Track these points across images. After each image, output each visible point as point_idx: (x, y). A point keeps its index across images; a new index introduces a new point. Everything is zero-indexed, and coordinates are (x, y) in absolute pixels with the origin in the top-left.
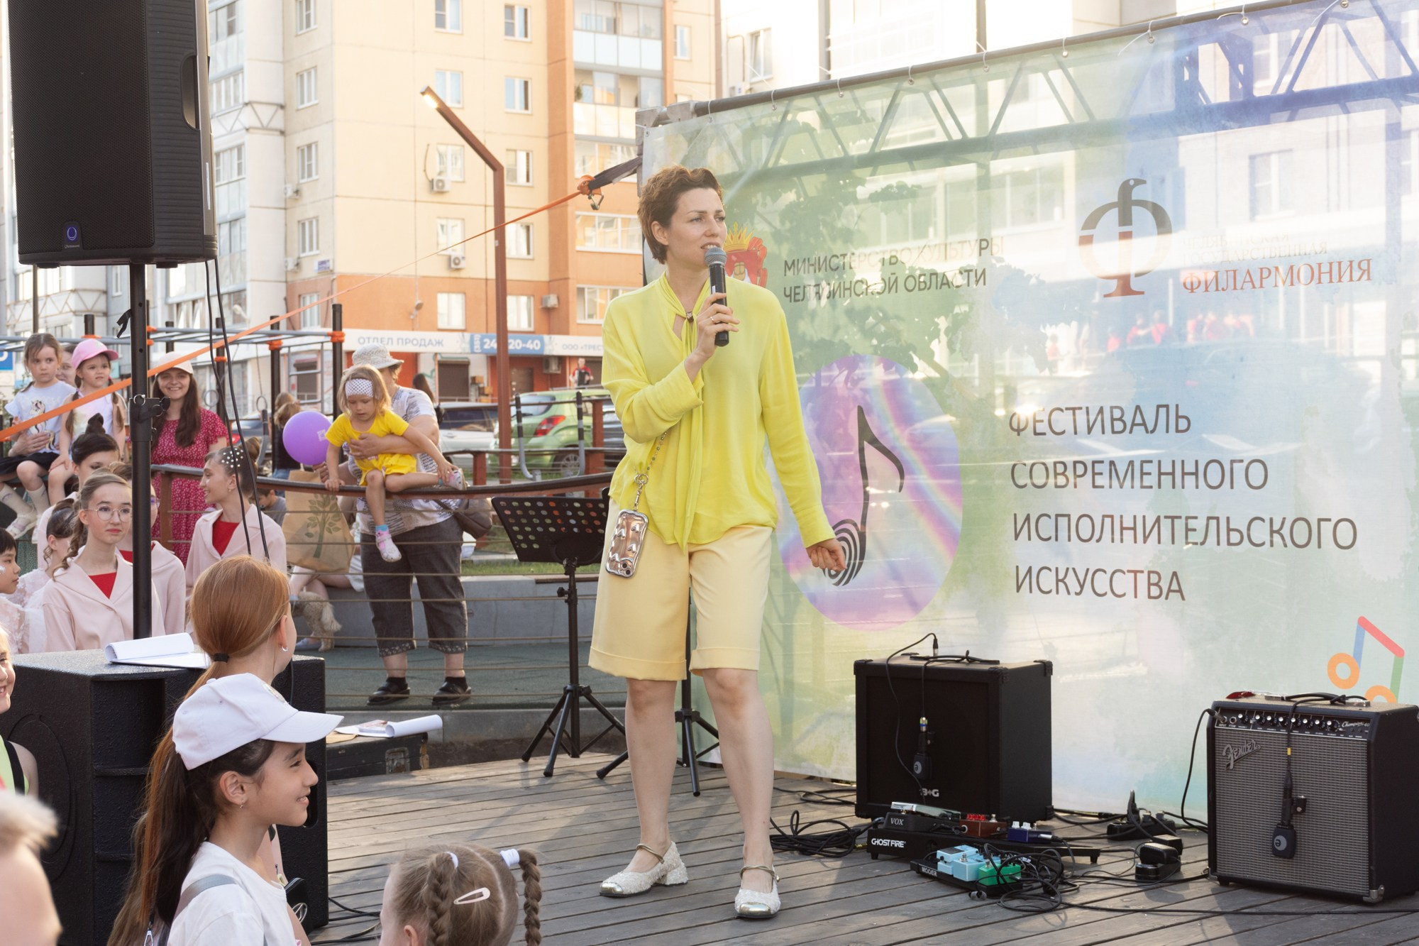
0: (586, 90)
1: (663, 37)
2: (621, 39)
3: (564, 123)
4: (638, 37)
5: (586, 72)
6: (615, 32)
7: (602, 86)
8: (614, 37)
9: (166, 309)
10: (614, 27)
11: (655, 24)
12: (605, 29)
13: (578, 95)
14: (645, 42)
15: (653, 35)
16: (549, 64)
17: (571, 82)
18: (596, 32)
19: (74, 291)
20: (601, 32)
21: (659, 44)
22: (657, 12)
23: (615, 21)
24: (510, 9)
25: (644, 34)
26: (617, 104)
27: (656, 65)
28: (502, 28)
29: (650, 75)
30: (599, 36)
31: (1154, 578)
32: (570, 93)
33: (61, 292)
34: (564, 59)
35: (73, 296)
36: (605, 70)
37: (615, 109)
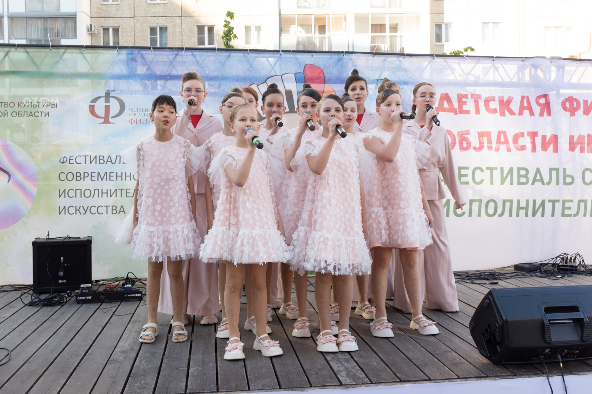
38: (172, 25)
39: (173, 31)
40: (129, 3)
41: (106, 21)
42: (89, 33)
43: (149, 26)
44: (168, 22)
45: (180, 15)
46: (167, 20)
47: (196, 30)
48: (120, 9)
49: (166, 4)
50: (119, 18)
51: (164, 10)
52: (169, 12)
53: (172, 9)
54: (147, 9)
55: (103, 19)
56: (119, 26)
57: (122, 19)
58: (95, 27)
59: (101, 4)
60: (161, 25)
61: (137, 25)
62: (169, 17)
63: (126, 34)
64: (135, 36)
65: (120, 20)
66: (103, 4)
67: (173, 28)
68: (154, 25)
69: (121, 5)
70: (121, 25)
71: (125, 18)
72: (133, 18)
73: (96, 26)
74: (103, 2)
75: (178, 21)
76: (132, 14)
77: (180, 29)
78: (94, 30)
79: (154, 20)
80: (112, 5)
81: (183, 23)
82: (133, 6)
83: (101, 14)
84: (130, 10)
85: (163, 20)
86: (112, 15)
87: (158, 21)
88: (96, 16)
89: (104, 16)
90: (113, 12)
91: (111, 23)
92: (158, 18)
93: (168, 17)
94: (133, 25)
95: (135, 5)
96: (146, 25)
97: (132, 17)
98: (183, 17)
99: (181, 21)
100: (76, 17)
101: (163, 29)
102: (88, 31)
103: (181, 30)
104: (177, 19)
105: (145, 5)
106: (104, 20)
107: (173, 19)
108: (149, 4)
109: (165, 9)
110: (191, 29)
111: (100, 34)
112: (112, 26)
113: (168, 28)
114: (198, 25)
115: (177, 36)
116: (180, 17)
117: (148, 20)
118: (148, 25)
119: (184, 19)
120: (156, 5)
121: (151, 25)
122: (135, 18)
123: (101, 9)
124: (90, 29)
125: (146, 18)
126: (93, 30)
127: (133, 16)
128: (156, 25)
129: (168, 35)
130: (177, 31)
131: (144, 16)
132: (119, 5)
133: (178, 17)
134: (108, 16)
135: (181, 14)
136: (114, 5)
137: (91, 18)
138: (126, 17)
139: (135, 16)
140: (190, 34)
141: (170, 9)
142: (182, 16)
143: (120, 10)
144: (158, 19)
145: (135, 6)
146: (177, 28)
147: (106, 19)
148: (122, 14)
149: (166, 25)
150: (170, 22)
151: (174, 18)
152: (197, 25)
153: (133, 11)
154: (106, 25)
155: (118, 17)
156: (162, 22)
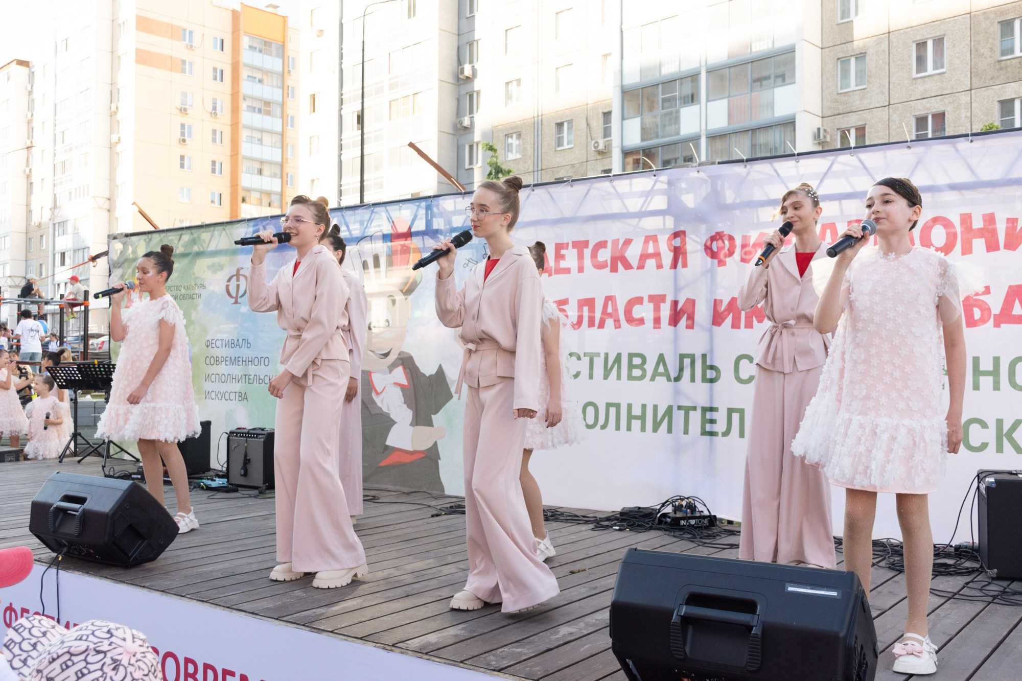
0: (247, 199)
1: (282, 177)
2: (263, 177)
3: (237, 213)
4: (271, 177)
5: (249, 190)
6: (261, 174)
7: (254, 196)
8: (259, 177)
9: (53, 286)
10: (260, 172)
11: (278, 172)
12: (256, 172)
13: (244, 200)
14: (274, 179)
15: (278, 176)
16: (231, 187)
17: (241, 194)
18: (252, 174)
19: (10, 277)
20: (255, 174)
21: (280, 180)
22: (280, 167)
23: (261, 170)
24: (214, 163)
25: (274, 175)
26: (261, 204)
27: (279, 190)
28: (210, 170)
29: (276, 193)
30: (253, 176)
31: (240, 394)
32: (240, 199)
33: (4, 276)
34: (237, 185)
35: (9, 279)
36: (256, 190)
37: (260, 207)
38: (954, 108)
39: (956, 117)
40: (880, 84)
41: (845, 119)
42: (816, 142)
43: (913, 116)
44: (947, 102)
45: (968, 88)
46: (945, 100)
47: (997, 108)
48: (866, 96)
49: (944, 73)
50: (866, 111)
51: (940, 84)
52: (949, 87)
53: (953, 80)
54: (911, 88)
55: (840, 116)
56: (865, 124)
57: (869, 112)
58: (825, 131)
59: (838, 94)
60: (934, 111)
61: (895, 118)
62: (948, 96)
63: (876, 134)
64: (891, 136)
65: (866, 114)
66: (841, 94)
67: (955, 112)
68: (922, 113)
69: (868, 90)
70: (868, 122)
71: (874, 110)
72: (887, 107)
73: (828, 130)
74: (841, 89)
75: (964, 98)
76: (886, 101)
77: (967, 112)
78: (825, 137)
79: (922, 104)
80: (854, 93)
81: (973, 101)
82: (888, 88)
83: (838, 109)
84: (882, 93)
85: (937, 102)
86: (854, 108)
87: (928, 105)
88: (830, 114)
89: (841, 112)
90: (856, 102)
91: (853, 121)
92: (929, 99)
93: (946, 96)
94: (887, 118)
95: (891, 85)
96: (908, 115)
97: (885, 106)
98: (973, 91)
99: (969, 98)
100: (795, 122)
101: (940, 117)
102: (815, 139)
103: (969, 114)
104: (963, 97)
105: (907, 82)
106: (842, 118)
107: (954, 96)
108: (915, 79)
109: (942, 82)
110: (987, 109)
111: (836, 140)
112: (854, 125)
113: (946, 113)
114: (1002, 99)
115: (962, 126)
116: (969, 92)
117: (911, 107)
118: (913, 114)
119: (975, 94)
120: (926, 79)
121: (916, 114)
122: (890, 106)
123: (838, 102)
124: (817, 135)
125: (908, 103)
126: (822, 137)
127: (887, 104)
128: (926, 112)
129: (946, 126)
130: (963, 116)
131: (905, 100)
132: (866, 90)
133: (963, 93)
134: (848, 110)
135: (969, 86)
136: (857, 92)
137: (822, 117)
138: (876, 108)
139: (892, 102)
140: (985, 118)
141: (951, 80)
142: (971, 90)
143: (866, 98)
144: (928, 102)
145: (891, 87)
146: (963, 111)
147: (844, 117)
148: (869, 104)
149: (943, 109)
150: (949, 103)
151: (956, 94)
152: (999, 100)
153: (887, 95)
154: (844, 126)
155: (863, 109)
156: (936, 106)
